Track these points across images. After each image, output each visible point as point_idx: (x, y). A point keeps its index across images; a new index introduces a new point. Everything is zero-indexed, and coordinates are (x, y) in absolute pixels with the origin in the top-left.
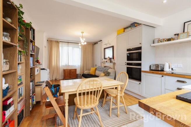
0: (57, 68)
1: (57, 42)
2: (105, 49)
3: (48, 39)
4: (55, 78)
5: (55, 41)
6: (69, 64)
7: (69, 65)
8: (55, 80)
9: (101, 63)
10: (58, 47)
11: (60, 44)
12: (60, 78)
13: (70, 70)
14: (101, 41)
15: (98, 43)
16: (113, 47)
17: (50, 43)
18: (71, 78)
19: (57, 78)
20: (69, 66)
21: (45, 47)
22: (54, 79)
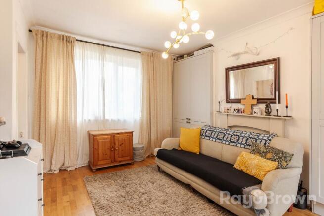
0: (68, 128)
1: (68, 41)
2: (228, 70)
3: (33, 25)
4: (59, 166)
5: (60, 36)
6: (107, 117)
7: (107, 120)
8: (60, 170)
9: (212, 114)
10: (70, 57)
11: (78, 50)
12: (78, 162)
13: (113, 136)
14: (211, 46)
15: (196, 53)
16: (276, 62)
17: (40, 43)
18: (116, 161)
19: (66, 164)
20: (105, 121)
21: (20, 51)
22: (56, 168)
